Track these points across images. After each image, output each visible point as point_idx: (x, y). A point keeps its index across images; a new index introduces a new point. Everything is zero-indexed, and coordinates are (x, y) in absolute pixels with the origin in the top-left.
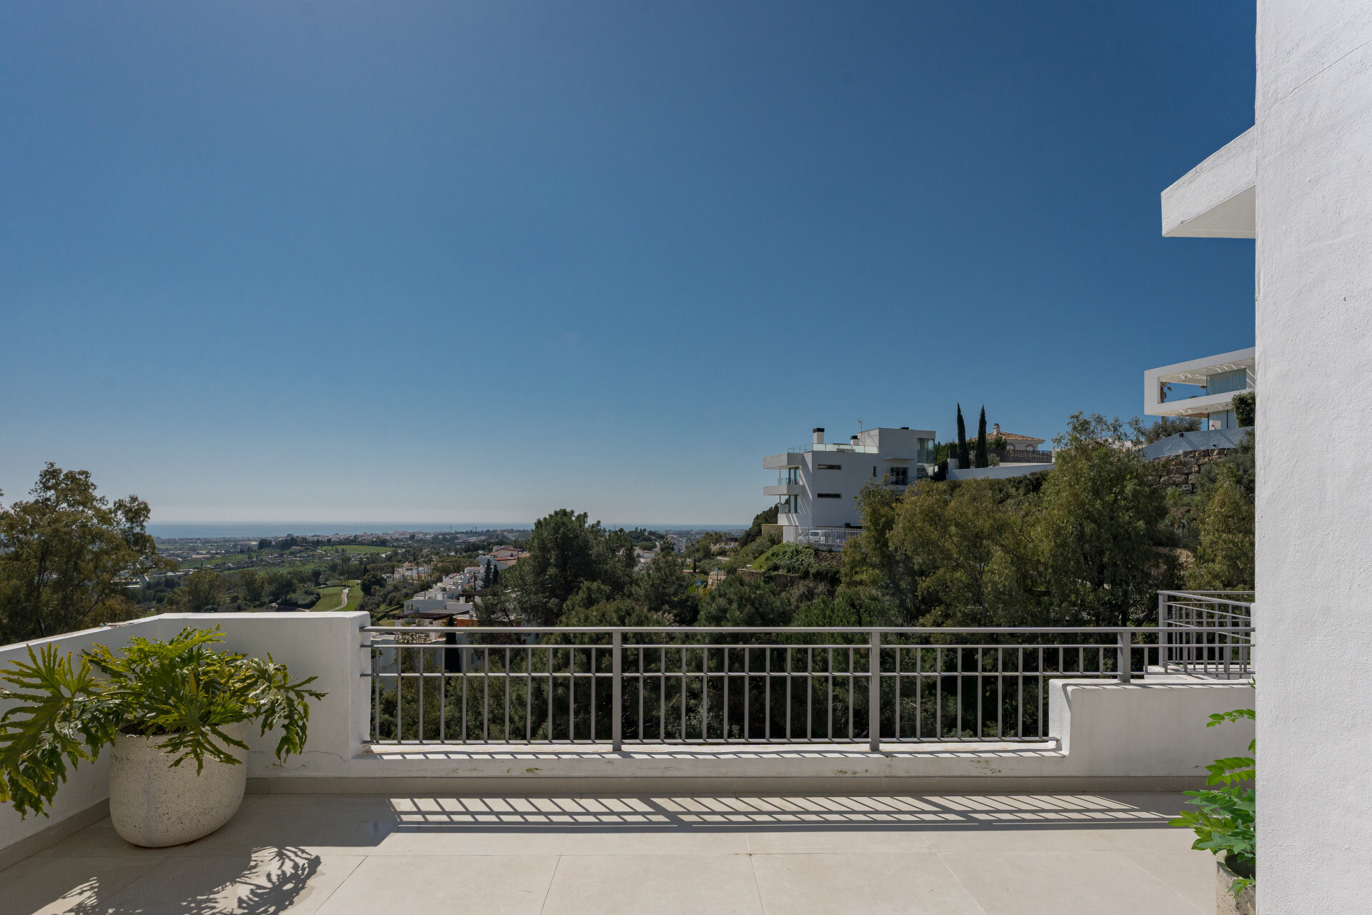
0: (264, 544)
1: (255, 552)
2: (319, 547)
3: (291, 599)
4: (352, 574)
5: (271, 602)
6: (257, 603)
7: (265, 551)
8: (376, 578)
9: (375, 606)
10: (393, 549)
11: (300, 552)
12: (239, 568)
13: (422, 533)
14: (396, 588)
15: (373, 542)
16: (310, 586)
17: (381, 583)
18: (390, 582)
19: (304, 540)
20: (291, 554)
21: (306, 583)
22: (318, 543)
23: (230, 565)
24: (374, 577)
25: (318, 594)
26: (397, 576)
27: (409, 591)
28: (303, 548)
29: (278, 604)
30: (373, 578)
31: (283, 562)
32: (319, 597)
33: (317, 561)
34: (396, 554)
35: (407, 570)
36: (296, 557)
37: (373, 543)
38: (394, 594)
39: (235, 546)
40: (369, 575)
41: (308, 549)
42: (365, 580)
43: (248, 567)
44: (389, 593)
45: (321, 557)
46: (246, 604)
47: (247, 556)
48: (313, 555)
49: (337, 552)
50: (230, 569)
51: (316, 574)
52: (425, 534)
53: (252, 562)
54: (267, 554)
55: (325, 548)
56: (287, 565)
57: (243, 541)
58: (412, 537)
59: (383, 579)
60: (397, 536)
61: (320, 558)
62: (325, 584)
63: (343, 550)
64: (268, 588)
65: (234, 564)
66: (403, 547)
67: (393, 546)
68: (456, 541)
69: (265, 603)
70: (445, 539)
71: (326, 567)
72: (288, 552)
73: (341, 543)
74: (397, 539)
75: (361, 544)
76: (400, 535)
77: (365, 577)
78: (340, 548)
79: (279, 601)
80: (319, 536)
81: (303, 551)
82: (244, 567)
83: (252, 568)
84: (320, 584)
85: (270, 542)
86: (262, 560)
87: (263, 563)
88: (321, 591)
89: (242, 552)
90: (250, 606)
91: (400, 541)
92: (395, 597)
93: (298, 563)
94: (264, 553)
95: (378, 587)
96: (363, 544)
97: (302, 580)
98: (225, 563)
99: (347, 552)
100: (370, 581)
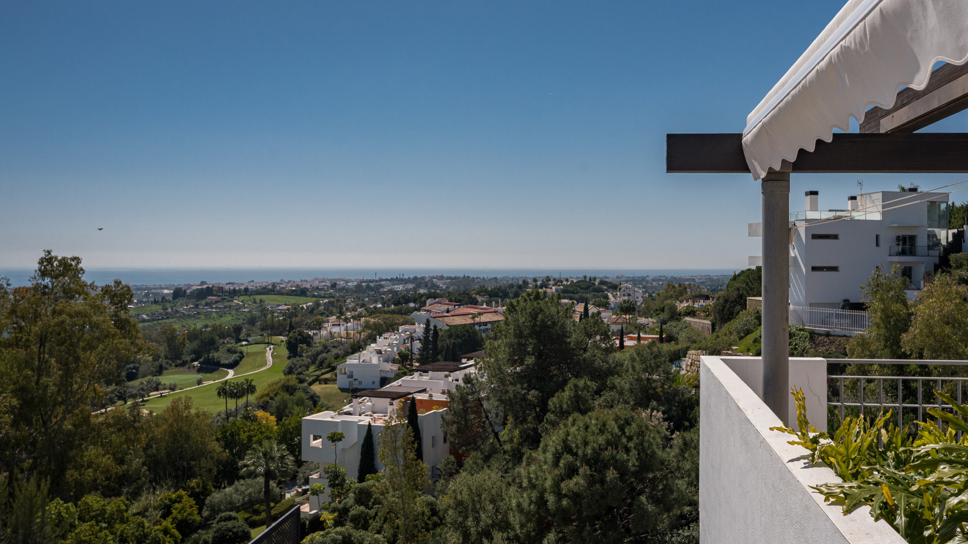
0: (178, 293)
1: (170, 302)
2: (236, 297)
3: (213, 358)
4: (274, 329)
5: (193, 360)
6: (179, 362)
7: (180, 301)
8: (302, 336)
10: (315, 299)
11: (216, 302)
12: (154, 320)
13: (343, 280)
14: (325, 348)
15: (293, 291)
16: (230, 343)
17: (307, 340)
18: (317, 339)
19: (221, 289)
20: (207, 304)
21: (226, 339)
22: (234, 293)
23: (145, 316)
24: (300, 334)
25: (241, 353)
26: (324, 333)
27: (340, 352)
28: (219, 299)
29: (200, 363)
31: (199, 313)
32: (242, 357)
33: (233, 312)
34: (318, 305)
35: (334, 325)
36: (212, 308)
37: (292, 293)
38: (323, 354)
39: (148, 294)
40: (295, 332)
41: (225, 299)
42: (291, 338)
43: (163, 319)
44: (317, 353)
45: (238, 308)
46: (168, 363)
47: (160, 307)
48: (230, 307)
49: (255, 302)
50: (144, 321)
51: (238, 330)
52: (347, 282)
53: (167, 314)
54: (182, 305)
55: (242, 298)
56: (203, 317)
57: (155, 288)
58: (334, 286)
59: (309, 335)
60: (316, 284)
61: (237, 310)
62: (246, 340)
63: (261, 301)
64: (188, 345)
65: (148, 315)
66: (325, 297)
67: (314, 296)
68: (381, 290)
69: (187, 361)
70: (368, 287)
71: (244, 320)
72: (203, 302)
73: (258, 292)
74: (317, 288)
75: (280, 293)
76: (319, 282)
77: (291, 334)
78: (258, 297)
79: (201, 360)
81: (219, 302)
82: (159, 320)
83: (167, 321)
84: (241, 341)
85: (185, 291)
86: (177, 312)
87: (178, 315)
88: (244, 349)
89: (155, 302)
90: (171, 365)
91: (321, 290)
92: (325, 358)
93: (214, 315)
94: (179, 304)
95: (305, 346)
96: (282, 294)
97: (223, 336)
98: (138, 315)
99: (266, 303)
100: (296, 339)
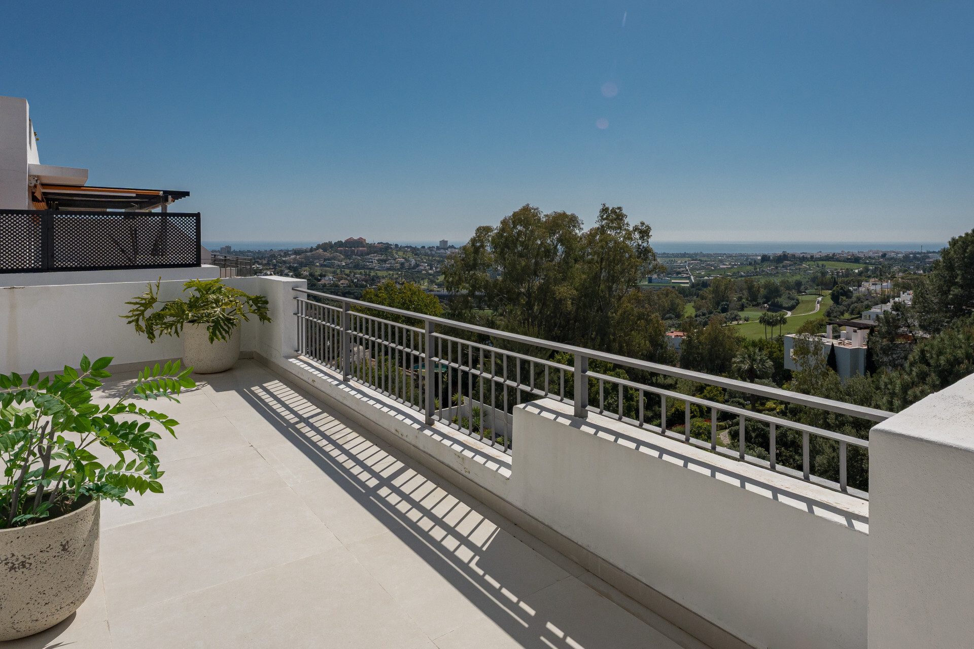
0: (765, 258)
1: (759, 264)
2: (804, 262)
3: (778, 302)
4: (826, 286)
5: (764, 303)
6: (755, 303)
7: (766, 264)
8: (844, 290)
9: (839, 313)
10: (864, 265)
11: (790, 265)
12: (748, 276)
13: (894, 252)
14: (859, 300)
15: (848, 259)
16: (794, 293)
17: (848, 294)
18: (855, 294)
19: (793, 256)
20: (783, 267)
21: (791, 290)
22: (803, 259)
23: (742, 273)
24: (842, 289)
25: (798, 300)
26: (862, 289)
27: (869, 303)
28: (792, 263)
29: (768, 305)
30: (840, 289)
31: (777, 273)
32: (798, 303)
33: (802, 273)
34: (867, 270)
35: (873, 284)
36: (787, 269)
37: (847, 260)
38: (856, 305)
39: (747, 259)
40: (837, 287)
41: (796, 263)
42: (834, 291)
43: (754, 275)
44: (852, 303)
45: (805, 270)
46: (747, 303)
47: (753, 267)
48: (800, 269)
49: (818, 267)
50: (742, 276)
51: (798, 284)
52: (898, 253)
53: (756, 272)
54: (767, 267)
55: (808, 263)
56: (780, 275)
57: (752, 256)
58: (884, 255)
59: (849, 291)
60: (871, 254)
61: (805, 271)
62: (805, 292)
63: (823, 265)
64: (763, 291)
65: (744, 273)
66: (874, 264)
67: (866, 263)
68: (927, 260)
69: (760, 303)
70: (915, 258)
71: (809, 279)
72: (781, 265)
73: (821, 259)
74: (870, 257)
75: (838, 260)
76: (873, 253)
77: (835, 288)
78: (821, 263)
79: (769, 303)
80: (806, 253)
81: (792, 265)
82: (751, 276)
83: (756, 277)
84: (801, 292)
85: (769, 257)
86: (763, 271)
87: (764, 273)
88: (800, 298)
89: (750, 264)
90: (750, 305)
91: (872, 259)
92: (856, 307)
93: (788, 274)
94: (765, 266)
95: (844, 298)
96: (839, 261)
97: (789, 288)
98: (739, 272)
99: (826, 267)
100: (838, 292)
